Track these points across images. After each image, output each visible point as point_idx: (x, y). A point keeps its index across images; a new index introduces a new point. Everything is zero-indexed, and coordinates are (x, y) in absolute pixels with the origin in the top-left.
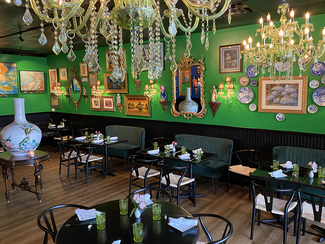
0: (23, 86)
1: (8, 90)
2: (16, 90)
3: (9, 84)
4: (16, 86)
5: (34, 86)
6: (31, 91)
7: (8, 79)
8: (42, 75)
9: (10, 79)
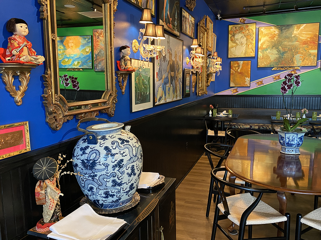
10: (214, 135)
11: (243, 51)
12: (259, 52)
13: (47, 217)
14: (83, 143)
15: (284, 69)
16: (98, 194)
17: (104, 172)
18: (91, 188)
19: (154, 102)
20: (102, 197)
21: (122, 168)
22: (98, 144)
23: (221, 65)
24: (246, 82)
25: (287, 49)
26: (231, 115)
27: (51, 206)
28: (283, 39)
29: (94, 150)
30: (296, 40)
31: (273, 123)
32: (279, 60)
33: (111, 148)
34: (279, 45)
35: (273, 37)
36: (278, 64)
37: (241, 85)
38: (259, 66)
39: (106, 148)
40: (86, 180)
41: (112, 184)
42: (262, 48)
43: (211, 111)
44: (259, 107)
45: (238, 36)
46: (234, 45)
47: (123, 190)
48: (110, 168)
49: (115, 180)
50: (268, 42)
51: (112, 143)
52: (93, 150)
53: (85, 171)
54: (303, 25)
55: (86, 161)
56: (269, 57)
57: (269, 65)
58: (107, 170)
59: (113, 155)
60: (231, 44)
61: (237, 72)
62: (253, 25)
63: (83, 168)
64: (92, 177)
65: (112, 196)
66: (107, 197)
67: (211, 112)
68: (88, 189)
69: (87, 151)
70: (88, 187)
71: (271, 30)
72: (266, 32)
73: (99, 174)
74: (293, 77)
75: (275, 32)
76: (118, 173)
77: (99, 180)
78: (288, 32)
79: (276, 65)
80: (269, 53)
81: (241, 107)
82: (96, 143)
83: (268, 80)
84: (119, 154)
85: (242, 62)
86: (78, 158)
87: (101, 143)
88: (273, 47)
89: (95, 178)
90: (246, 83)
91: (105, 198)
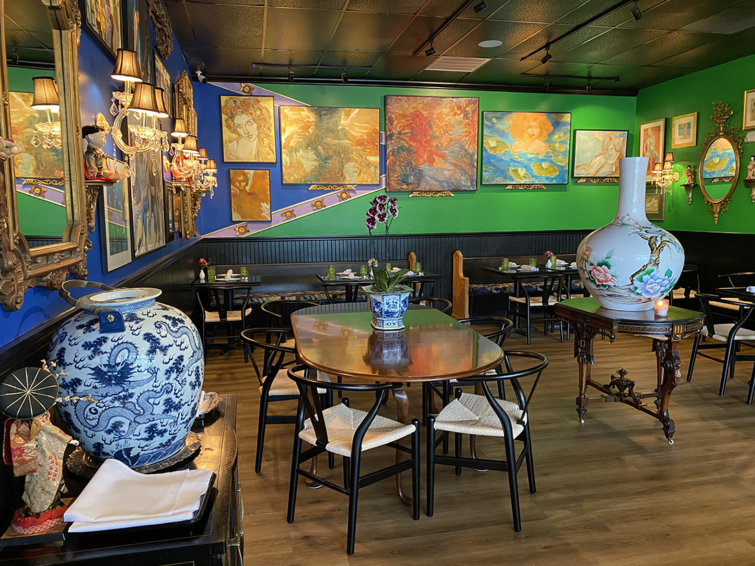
0: (579, 166)
1: (549, 175)
2: (564, 175)
3: (551, 162)
4: (565, 166)
5: (602, 167)
6: (593, 178)
7: (550, 151)
8: (622, 139)
9: (554, 150)
10: (218, 320)
11: (252, 151)
12: (283, 155)
13: (43, 498)
14: (84, 333)
15: (329, 189)
16: (131, 436)
17: (149, 386)
18: (116, 426)
19: (133, 251)
20: (142, 439)
21: (181, 374)
22: (128, 331)
23: (214, 175)
24: (262, 212)
25: (332, 151)
26: (247, 278)
27: (53, 471)
28: (324, 133)
29: (121, 344)
30: (345, 135)
31: (328, 288)
32: (320, 170)
33: (158, 336)
34: (318, 143)
35: (305, 127)
36: (319, 179)
37: (254, 218)
38: (285, 181)
39: (148, 337)
40: (106, 409)
41: (164, 408)
42: (287, 147)
43: (202, 271)
44: (290, 260)
45: (241, 119)
46: (234, 136)
47: (182, 419)
48: (161, 376)
49: (170, 399)
50: (298, 137)
51: (156, 327)
52: (118, 344)
53: (103, 389)
54: (354, 111)
55: (105, 369)
56: (303, 166)
57: (303, 180)
58: (155, 381)
59: (164, 350)
60: (227, 134)
61: (242, 191)
62: (267, 99)
63: (97, 384)
64: (123, 399)
65: (161, 433)
66: (151, 438)
67: (202, 275)
68: (108, 428)
69: (106, 347)
70: (110, 425)
71: (302, 113)
72: (293, 117)
73: (137, 391)
74: (386, 202)
75: (309, 118)
76: (175, 384)
77: (138, 403)
78: (331, 120)
79: (315, 181)
80: (301, 156)
81: (257, 261)
82: (123, 330)
83: (303, 209)
84: (174, 345)
85: (252, 172)
86: (80, 365)
87: (135, 328)
88: (308, 146)
89: (130, 400)
90: (264, 214)
91: (147, 440)
